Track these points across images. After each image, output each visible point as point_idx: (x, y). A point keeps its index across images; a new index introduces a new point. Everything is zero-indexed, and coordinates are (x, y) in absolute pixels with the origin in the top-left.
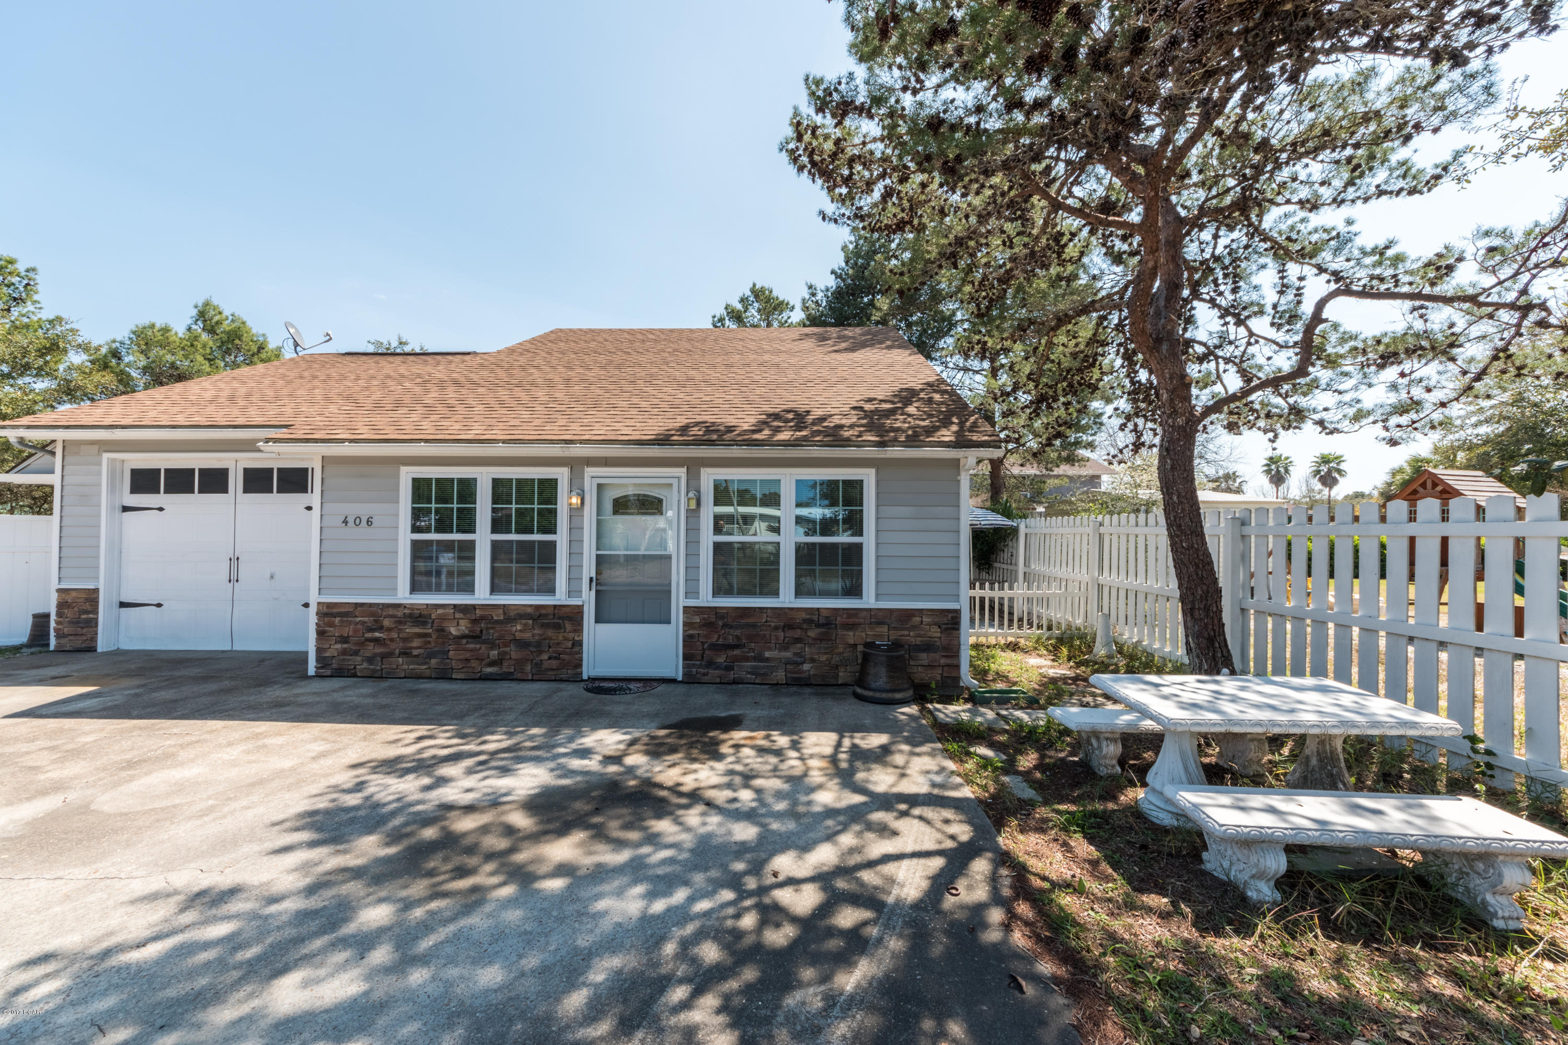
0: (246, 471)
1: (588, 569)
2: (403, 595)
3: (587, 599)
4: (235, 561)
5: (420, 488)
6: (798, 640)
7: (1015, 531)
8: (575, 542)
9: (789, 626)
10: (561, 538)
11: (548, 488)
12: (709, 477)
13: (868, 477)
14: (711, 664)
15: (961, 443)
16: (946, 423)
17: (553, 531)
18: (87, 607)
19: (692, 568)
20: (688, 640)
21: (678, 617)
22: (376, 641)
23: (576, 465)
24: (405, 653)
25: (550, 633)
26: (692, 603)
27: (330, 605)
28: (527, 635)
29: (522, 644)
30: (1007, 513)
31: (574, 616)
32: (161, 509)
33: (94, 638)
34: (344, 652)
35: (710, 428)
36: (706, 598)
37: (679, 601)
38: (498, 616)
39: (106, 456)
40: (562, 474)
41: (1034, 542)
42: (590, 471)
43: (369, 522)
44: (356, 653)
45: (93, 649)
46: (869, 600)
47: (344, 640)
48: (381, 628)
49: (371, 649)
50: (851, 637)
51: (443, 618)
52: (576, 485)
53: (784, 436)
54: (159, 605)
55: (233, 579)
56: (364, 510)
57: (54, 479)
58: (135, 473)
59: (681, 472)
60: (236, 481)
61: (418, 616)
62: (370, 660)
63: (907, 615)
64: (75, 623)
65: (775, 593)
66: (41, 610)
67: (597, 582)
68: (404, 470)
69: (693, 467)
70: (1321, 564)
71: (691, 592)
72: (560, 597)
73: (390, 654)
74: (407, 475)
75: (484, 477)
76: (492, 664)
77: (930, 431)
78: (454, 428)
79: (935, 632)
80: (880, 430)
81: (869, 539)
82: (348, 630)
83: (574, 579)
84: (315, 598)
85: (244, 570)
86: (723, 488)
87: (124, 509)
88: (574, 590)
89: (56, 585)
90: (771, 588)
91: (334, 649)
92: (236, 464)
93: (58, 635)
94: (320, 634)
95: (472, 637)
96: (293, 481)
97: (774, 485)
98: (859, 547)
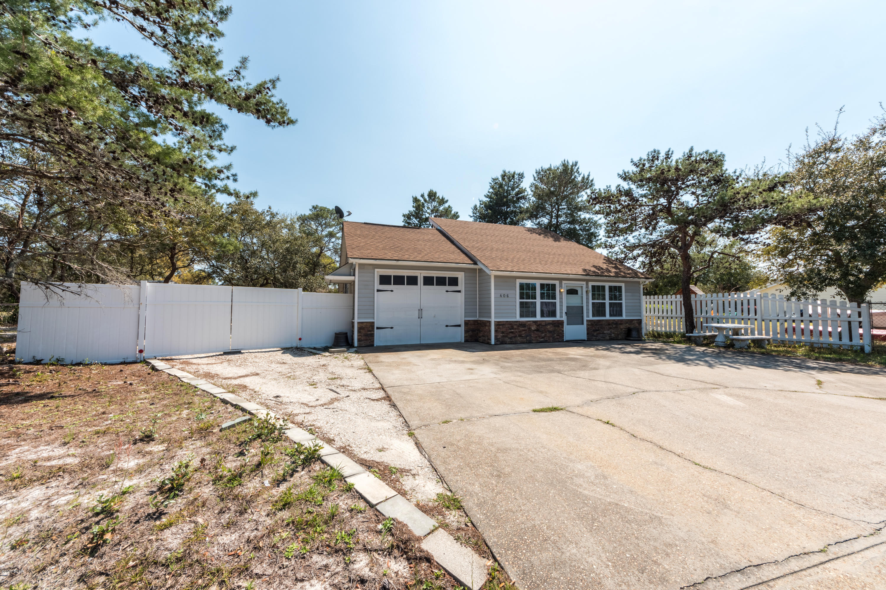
0: (424, 277)
1: (565, 310)
2: (518, 318)
3: (564, 318)
4: (420, 310)
5: (522, 286)
6: (611, 328)
8: (561, 302)
9: (609, 325)
10: (557, 301)
11: (554, 285)
12: (591, 284)
13: (623, 285)
14: (593, 335)
17: (555, 299)
18: (370, 329)
19: (588, 309)
20: (588, 329)
21: (585, 322)
22: (512, 332)
23: (561, 280)
24: (520, 336)
25: (557, 328)
26: (588, 319)
27: (498, 322)
28: (551, 329)
29: (550, 332)
31: (561, 323)
32: (392, 291)
33: (373, 341)
34: (503, 336)
35: (591, 271)
36: (591, 318)
37: (585, 318)
38: (543, 324)
39: (376, 270)
40: (557, 283)
42: (564, 282)
43: (508, 296)
44: (506, 336)
45: (373, 345)
46: (624, 317)
47: (503, 333)
48: (513, 328)
49: (511, 335)
50: (622, 327)
51: (530, 325)
52: (561, 286)
54: (392, 328)
55: (420, 317)
56: (506, 292)
57: (355, 278)
58: (382, 277)
59: (585, 283)
60: (420, 281)
61: (522, 325)
62: (511, 338)
63: (632, 321)
65: (606, 316)
67: (567, 314)
68: (517, 280)
69: (587, 282)
70: (727, 305)
71: (588, 316)
72: (558, 318)
73: (515, 337)
74: (518, 281)
75: (538, 283)
76: (543, 338)
78: (532, 269)
79: (637, 325)
80: (626, 273)
81: (623, 302)
82: (504, 330)
83: (561, 313)
84: (493, 320)
85: (424, 314)
86: (593, 287)
87: (378, 291)
88: (561, 316)
89: (356, 321)
90: (604, 315)
91: (500, 335)
92: (421, 275)
93: (359, 340)
94: (496, 331)
95: (537, 330)
96: (441, 281)
97: (604, 287)
98: (621, 303)
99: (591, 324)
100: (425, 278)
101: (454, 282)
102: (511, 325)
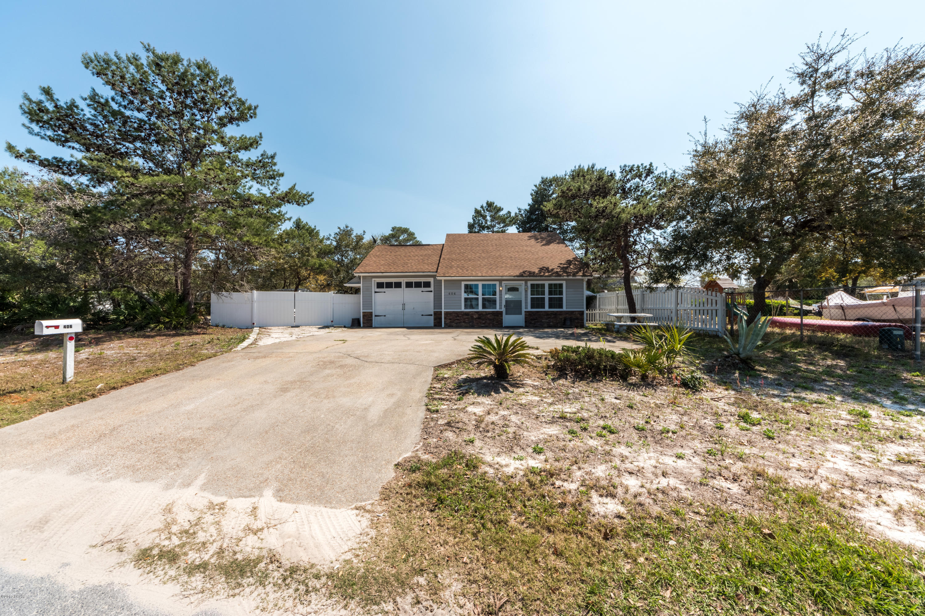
1: (504, 303)
2: (463, 309)
3: (503, 309)
4: (404, 305)
5: (466, 286)
6: (549, 318)
7: (596, 297)
8: (501, 297)
9: (548, 315)
10: (498, 297)
11: (494, 286)
12: (530, 283)
13: (564, 283)
14: (531, 323)
15: (584, 275)
16: (580, 271)
17: (496, 295)
18: (370, 316)
19: (526, 303)
20: (526, 318)
21: (523, 313)
22: (458, 319)
23: (500, 281)
24: (464, 322)
25: (496, 317)
26: (526, 310)
28: (491, 318)
29: (490, 320)
30: (593, 291)
31: (500, 313)
32: (385, 292)
33: (372, 323)
34: (451, 322)
35: (530, 272)
36: (529, 309)
37: (524, 310)
38: (484, 314)
39: (374, 279)
40: (497, 283)
41: (601, 300)
42: (503, 282)
43: (455, 294)
44: (453, 322)
45: (372, 327)
46: (564, 309)
47: (451, 319)
48: (458, 316)
49: (457, 321)
50: (561, 317)
51: (473, 314)
52: (501, 285)
53: (547, 274)
54: (385, 316)
55: (404, 309)
56: (453, 291)
57: (361, 285)
58: (378, 283)
59: (524, 282)
60: (404, 285)
61: (466, 314)
62: (456, 323)
63: (573, 312)
64: (367, 320)
65: (544, 308)
66: (356, 317)
67: (506, 306)
68: (462, 282)
69: (526, 281)
71: (526, 308)
72: (498, 309)
74: (463, 284)
75: (480, 284)
76: (483, 324)
77: (577, 272)
78: (474, 274)
79: (579, 316)
80: (567, 273)
81: (564, 296)
82: (451, 317)
83: (500, 305)
84: (443, 310)
85: (406, 307)
86: (532, 286)
87: (376, 292)
88: (501, 308)
89: (362, 311)
90: (543, 307)
91: (448, 321)
92: (403, 281)
93: (363, 323)
94: (445, 318)
95: (479, 318)
96: (418, 285)
97: (543, 286)
98: (562, 298)
99: (529, 315)
100: (406, 283)
101: (427, 285)
102: (457, 314)
